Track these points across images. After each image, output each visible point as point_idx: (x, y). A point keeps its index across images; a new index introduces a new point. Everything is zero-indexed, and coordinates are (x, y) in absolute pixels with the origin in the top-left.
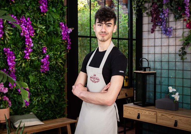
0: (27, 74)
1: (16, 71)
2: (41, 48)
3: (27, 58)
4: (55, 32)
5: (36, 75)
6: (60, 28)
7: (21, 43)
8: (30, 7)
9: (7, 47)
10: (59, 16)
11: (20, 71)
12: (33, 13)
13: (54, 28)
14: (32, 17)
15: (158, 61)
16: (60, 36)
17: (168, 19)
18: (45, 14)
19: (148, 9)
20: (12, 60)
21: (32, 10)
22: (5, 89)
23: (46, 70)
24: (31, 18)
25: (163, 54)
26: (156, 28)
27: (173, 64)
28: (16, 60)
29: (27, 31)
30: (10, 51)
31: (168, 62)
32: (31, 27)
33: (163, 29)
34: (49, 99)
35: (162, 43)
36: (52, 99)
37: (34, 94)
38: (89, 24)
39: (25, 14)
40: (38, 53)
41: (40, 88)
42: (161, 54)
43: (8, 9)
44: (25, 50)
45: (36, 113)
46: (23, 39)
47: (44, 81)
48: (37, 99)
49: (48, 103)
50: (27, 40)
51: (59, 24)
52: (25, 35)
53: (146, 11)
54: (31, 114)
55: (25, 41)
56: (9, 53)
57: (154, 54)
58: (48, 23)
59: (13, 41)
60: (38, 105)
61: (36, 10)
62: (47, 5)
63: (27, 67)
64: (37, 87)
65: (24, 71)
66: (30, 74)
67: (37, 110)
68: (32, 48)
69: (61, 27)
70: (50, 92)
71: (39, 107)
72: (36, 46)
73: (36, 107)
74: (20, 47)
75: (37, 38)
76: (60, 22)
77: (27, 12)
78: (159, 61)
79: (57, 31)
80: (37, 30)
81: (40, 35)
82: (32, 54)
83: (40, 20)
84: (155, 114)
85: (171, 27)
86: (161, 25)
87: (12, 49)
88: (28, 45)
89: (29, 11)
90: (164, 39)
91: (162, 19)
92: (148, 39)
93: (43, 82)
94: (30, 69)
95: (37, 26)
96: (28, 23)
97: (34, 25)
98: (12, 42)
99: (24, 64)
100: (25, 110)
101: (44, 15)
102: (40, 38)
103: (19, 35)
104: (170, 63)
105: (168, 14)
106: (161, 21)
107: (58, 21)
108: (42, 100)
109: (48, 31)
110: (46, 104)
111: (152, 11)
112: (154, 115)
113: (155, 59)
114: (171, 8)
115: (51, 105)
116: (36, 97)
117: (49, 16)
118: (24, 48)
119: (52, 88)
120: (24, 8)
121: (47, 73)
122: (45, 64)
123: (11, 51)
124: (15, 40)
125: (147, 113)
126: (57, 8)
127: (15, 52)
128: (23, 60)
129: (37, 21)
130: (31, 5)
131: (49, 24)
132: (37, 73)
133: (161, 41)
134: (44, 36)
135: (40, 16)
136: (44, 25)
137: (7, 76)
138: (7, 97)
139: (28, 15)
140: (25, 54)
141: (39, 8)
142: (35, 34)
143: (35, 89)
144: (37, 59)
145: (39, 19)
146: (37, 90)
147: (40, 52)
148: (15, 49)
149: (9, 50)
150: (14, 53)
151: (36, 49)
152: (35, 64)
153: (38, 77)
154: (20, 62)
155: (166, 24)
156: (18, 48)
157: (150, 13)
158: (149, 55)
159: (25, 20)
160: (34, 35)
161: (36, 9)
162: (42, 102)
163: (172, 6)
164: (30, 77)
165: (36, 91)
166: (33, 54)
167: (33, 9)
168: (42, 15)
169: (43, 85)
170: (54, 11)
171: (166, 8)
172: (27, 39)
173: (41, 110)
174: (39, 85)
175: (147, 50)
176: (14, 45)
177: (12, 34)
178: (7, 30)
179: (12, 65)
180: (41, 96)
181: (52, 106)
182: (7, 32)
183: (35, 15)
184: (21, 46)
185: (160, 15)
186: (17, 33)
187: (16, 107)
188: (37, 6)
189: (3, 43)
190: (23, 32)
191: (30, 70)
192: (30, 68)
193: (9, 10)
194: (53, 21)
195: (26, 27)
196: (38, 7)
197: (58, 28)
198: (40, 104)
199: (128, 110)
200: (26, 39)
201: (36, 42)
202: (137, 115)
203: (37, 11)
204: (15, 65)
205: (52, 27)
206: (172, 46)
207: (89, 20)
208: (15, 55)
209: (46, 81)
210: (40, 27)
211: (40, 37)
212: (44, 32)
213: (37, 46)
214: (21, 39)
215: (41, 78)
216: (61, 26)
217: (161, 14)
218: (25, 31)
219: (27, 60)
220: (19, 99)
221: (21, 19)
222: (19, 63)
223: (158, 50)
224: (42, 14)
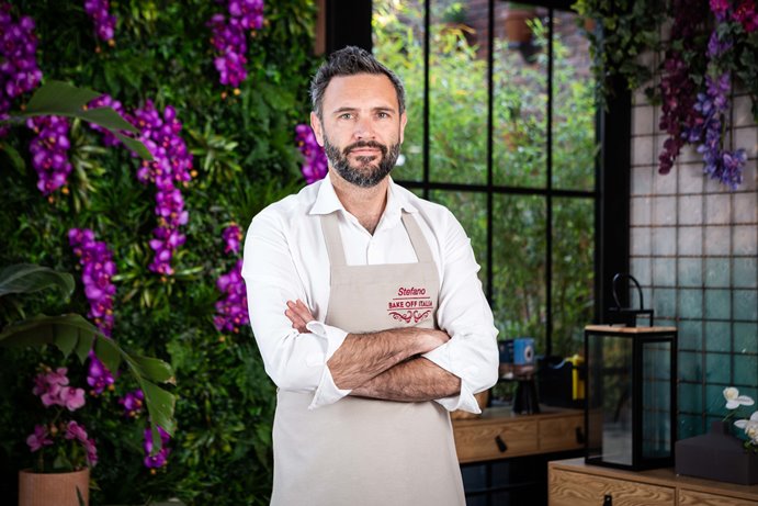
0: (162, 336)
1: (116, 322)
2: (217, 229)
3: (161, 270)
4: (277, 166)
5: (195, 343)
6: (299, 150)
7: (139, 210)
8: (174, 62)
9: (81, 224)
10: (291, 96)
11: (131, 324)
12: (187, 88)
13: (272, 148)
14: (184, 105)
15: (694, 285)
16: (296, 180)
17: (727, 117)
18: (237, 92)
19: (655, 74)
20: (104, 278)
21: (183, 75)
22: (72, 393)
23: (237, 320)
24: (181, 106)
25: (712, 260)
26: (678, 153)
27: (750, 299)
28: (118, 278)
29: (165, 163)
30: (96, 240)
31: (732, 289)
32: (179, 144)
33: (709, 155)
34: (246, 442)
35: (709, 215)
36: (260, 441)
37: (186, 422)
38: (421, 129)
39: (156, 90)
40: (205, 250)
41: (210, 395)
42: (704, 257)
43: (87, 71)
44: (156, 237)
45: (192, 500)
46: (148, 193)
47: (229, 366)
48: (200, 442)
49: (242, 459)
50: (165, 199)
51: (292, 133)
52: (155, 176)
53: (644, 81)
54: (173, 503)
55: (155, 204)
56: (90, 250)
57: (677, 256)
58: (247, 127)
59: (107, 199)
60: (201, 467)
61: (198, 77)
62: (247, 55)
63: (161, 306)
64: (202, 390)
65: (149, 323)
66: (172, 336)
67: (195, 488)
68: (182, 229)
69: (301, 144)
70: (252, 412)
71: (204, 475)
72: (196, 222)
73: (193, 474)
74: (134, 225)
75: (201, 190)
76: (300, 123)
77: (162, 83)
78: (696, 288)
79: (283, 159)
80: (205, 156)
81: (214, 177)
82: (180, 255)
83: (216, 118)
84: (670, 494)
85: (742, 151)
86: (703, 141)
87: (100, 233)
88: (169, 219)
89: (172, 80)
90: (715, 196)
91: (705, 117)
92: (651, 196)
93: (222, 372)
94: (172, 315)
95: (205, 141)
96: (168, 129)
97: (191, 137)
98: (103, 204)
99: (150, 293)
100: (150, 483)
101: (230, 93)
102: (215, 191)
103: (131, 176)
104: (738, 294)
105: (731, 97)
106: (702, 125)
107: (289, 118)
108: (218, 444)
109: (249, 161)
110: (237, 463)
111: (666, 84)
112: (668, 500)
113: (680, 279)
114: (740, 74)
115: (255, 469)
116: (196, 431)
117: (251, 100)
118: (149, 228)
119: (261, 396)
120: (150, 68)
121: (243, 332)
122: (233, 296)
123: (100, 243)
124: (116, 196)
125: (640, 492)
126: (287, 64)
127: (114, 247)
128: (144, 279)
129: (204, 120)
130: (179, 56)
131: (251, 134)
132: (199, 332)
133: (704, 205)
134: (233, 182)
135: (216, 98)
136: (233, 136)
137: (96, 336)
138: (79, 425)
139: (167, 94)
140: (155, 253)
141: (213, 66)
142: (194, 173)
143: (190, 400)
144: (200, 277)
145: (212, 113)
146: (201, 403)
147: (215, 245)
148: (115, 234)
149: (91, 236)
150: (111, 252)
151: (198, 235)
152: (192, 295)
153: (203, 348)
154: (132, 288)
155: (718, 136)
156: (128, 230)
157: (658, 91)
158: (658, 260)
159: (155, 114)
160: (193, 179)
161: (198, 71)
162: (219, 457)
163: (743, 68)
164: (172, 348)
165: (195, 406)
166: (185, 256)
167: (186, 70)
168: (224, 95)
169: (224, 385)
170: (273, 77)
171: (720, 72)
172: (165, 195)
173: (214, 491)
174: (209, 385)
175: (647, 241)
176: (112, 219)
177: (102, 171)
178: (84, 156)
179: (103, 298)
180: (214, 430)
181: (258, 473)
182: (82, 164)
183: (197, 95)
184: (137, 220)
185: (697, 101)
186: (125, 169)
187: (114, 472)
188: (205, 58)
189: (66, 209)
190: (146, 163)
191: (172, 318)
192: (171, 311)
193: (90, 73)
194: (267, 121)
195: (159, 143)
196: (208, 61)
197: (290, 150)
198: (209, 463)
199: (565, 481)
200: (160, 195)
201: (199, 205)
202: (603, 502)
203: (203, 79)
204: (113, 298)
205: (263, 146)
206: (747, 224)
207: (421, 110)
208: (113, 259)
209: (237, 369)
210: (217, 145)
211: (214, 184)
212: (230, 164)
213: (200, 223)
214: (140, 192)
215: (218, 355)
216: (303, 139)
217: (700, 97)
218: (157, 159)
219: (164, 279)
220: (125, 439)
221: (138, 113)
222: (127, 293)
223: (690, 241)
224: (223, 91)
